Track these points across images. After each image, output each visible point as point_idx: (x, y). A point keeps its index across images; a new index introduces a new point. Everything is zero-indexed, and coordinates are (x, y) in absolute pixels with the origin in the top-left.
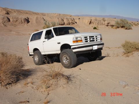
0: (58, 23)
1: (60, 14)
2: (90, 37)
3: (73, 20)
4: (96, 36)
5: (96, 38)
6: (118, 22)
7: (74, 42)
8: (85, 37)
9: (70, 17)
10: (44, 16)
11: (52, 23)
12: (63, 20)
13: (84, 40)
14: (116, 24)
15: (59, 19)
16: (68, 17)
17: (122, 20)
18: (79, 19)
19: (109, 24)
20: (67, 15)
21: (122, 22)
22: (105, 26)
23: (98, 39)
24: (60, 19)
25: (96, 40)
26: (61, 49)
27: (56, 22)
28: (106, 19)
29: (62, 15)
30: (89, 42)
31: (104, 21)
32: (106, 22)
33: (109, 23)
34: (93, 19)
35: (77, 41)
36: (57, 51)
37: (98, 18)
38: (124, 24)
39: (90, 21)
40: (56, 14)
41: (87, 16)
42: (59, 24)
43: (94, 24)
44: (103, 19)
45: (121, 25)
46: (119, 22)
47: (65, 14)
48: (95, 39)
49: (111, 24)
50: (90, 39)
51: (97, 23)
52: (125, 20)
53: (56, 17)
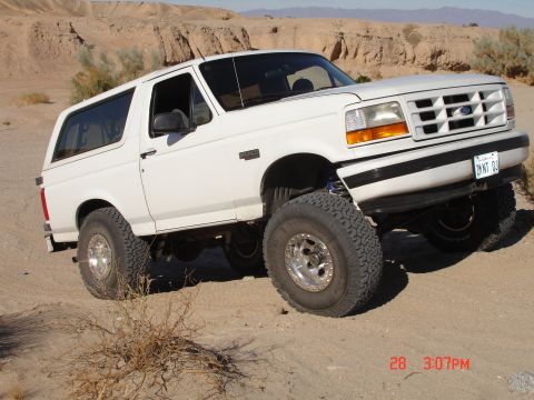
0: (156, 58)
1: (165, 8)
2: (447, 100)
3: (240, 36)
4: (482, 96)
5: (485, 108)
6: (488, 46)
7: (355, 136)
8: (420, 104)
9: (224, 24)
10: (75, 14)
11: (122, 59)
12: (185, 40)
13: (414, 123)
14: (478, 56)
15: (163, 33)
16: (214, 23)
17: (510, 36)
18: (275, 30)
19: (442, 59)
20: (208, 11)
21: (512, 45)
22: (420, 70)
23: (492, 110)
24: (167, 33)
25: (487, 120)
26: (263, 194)
27: (147, 52)
28: (423, 30)
29: (176, 11)
30: (444, 129)
31: (415, 40)
32: (425, 48)
33: (440, 53)
34: (351, 29)
35: (373, 133)
36: (236, 204)
37: (378, 27)
38: (522, 54)
39: (333, 41)
40: (146, 8)
41: (315, 13)
42: (161, 59)
43: (360, 57)
44: (407, 31)
45: (509, 64)
46: (493, 47)
47: (192, 8)
48: (479, 111)
49: (453, 59)
50: (449, 112)
51: (371, 55)
52: (526, 32)
53: (146, 22)
